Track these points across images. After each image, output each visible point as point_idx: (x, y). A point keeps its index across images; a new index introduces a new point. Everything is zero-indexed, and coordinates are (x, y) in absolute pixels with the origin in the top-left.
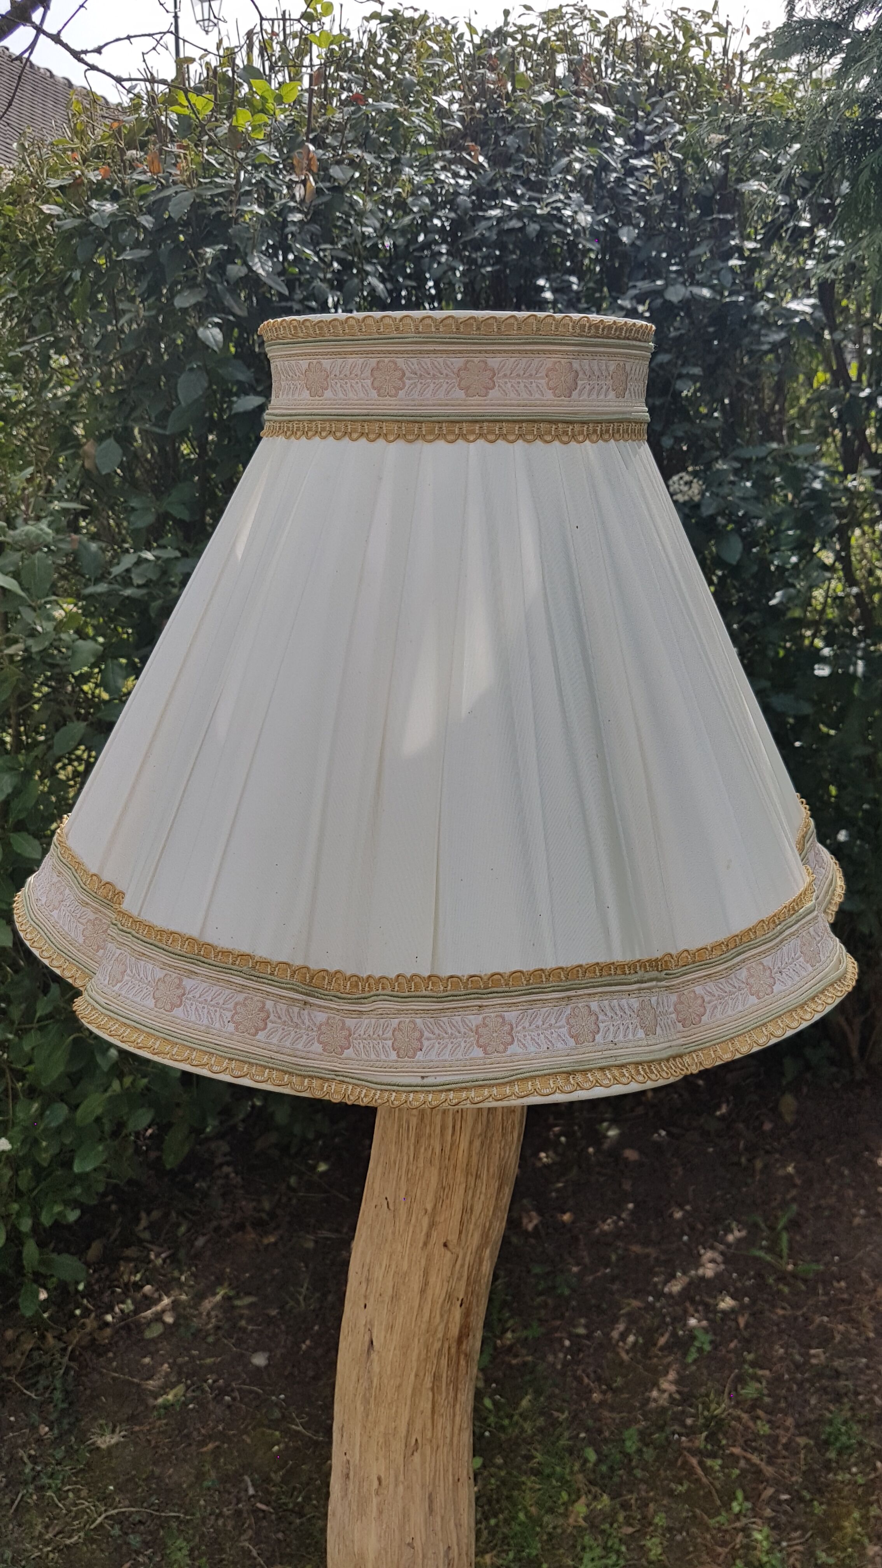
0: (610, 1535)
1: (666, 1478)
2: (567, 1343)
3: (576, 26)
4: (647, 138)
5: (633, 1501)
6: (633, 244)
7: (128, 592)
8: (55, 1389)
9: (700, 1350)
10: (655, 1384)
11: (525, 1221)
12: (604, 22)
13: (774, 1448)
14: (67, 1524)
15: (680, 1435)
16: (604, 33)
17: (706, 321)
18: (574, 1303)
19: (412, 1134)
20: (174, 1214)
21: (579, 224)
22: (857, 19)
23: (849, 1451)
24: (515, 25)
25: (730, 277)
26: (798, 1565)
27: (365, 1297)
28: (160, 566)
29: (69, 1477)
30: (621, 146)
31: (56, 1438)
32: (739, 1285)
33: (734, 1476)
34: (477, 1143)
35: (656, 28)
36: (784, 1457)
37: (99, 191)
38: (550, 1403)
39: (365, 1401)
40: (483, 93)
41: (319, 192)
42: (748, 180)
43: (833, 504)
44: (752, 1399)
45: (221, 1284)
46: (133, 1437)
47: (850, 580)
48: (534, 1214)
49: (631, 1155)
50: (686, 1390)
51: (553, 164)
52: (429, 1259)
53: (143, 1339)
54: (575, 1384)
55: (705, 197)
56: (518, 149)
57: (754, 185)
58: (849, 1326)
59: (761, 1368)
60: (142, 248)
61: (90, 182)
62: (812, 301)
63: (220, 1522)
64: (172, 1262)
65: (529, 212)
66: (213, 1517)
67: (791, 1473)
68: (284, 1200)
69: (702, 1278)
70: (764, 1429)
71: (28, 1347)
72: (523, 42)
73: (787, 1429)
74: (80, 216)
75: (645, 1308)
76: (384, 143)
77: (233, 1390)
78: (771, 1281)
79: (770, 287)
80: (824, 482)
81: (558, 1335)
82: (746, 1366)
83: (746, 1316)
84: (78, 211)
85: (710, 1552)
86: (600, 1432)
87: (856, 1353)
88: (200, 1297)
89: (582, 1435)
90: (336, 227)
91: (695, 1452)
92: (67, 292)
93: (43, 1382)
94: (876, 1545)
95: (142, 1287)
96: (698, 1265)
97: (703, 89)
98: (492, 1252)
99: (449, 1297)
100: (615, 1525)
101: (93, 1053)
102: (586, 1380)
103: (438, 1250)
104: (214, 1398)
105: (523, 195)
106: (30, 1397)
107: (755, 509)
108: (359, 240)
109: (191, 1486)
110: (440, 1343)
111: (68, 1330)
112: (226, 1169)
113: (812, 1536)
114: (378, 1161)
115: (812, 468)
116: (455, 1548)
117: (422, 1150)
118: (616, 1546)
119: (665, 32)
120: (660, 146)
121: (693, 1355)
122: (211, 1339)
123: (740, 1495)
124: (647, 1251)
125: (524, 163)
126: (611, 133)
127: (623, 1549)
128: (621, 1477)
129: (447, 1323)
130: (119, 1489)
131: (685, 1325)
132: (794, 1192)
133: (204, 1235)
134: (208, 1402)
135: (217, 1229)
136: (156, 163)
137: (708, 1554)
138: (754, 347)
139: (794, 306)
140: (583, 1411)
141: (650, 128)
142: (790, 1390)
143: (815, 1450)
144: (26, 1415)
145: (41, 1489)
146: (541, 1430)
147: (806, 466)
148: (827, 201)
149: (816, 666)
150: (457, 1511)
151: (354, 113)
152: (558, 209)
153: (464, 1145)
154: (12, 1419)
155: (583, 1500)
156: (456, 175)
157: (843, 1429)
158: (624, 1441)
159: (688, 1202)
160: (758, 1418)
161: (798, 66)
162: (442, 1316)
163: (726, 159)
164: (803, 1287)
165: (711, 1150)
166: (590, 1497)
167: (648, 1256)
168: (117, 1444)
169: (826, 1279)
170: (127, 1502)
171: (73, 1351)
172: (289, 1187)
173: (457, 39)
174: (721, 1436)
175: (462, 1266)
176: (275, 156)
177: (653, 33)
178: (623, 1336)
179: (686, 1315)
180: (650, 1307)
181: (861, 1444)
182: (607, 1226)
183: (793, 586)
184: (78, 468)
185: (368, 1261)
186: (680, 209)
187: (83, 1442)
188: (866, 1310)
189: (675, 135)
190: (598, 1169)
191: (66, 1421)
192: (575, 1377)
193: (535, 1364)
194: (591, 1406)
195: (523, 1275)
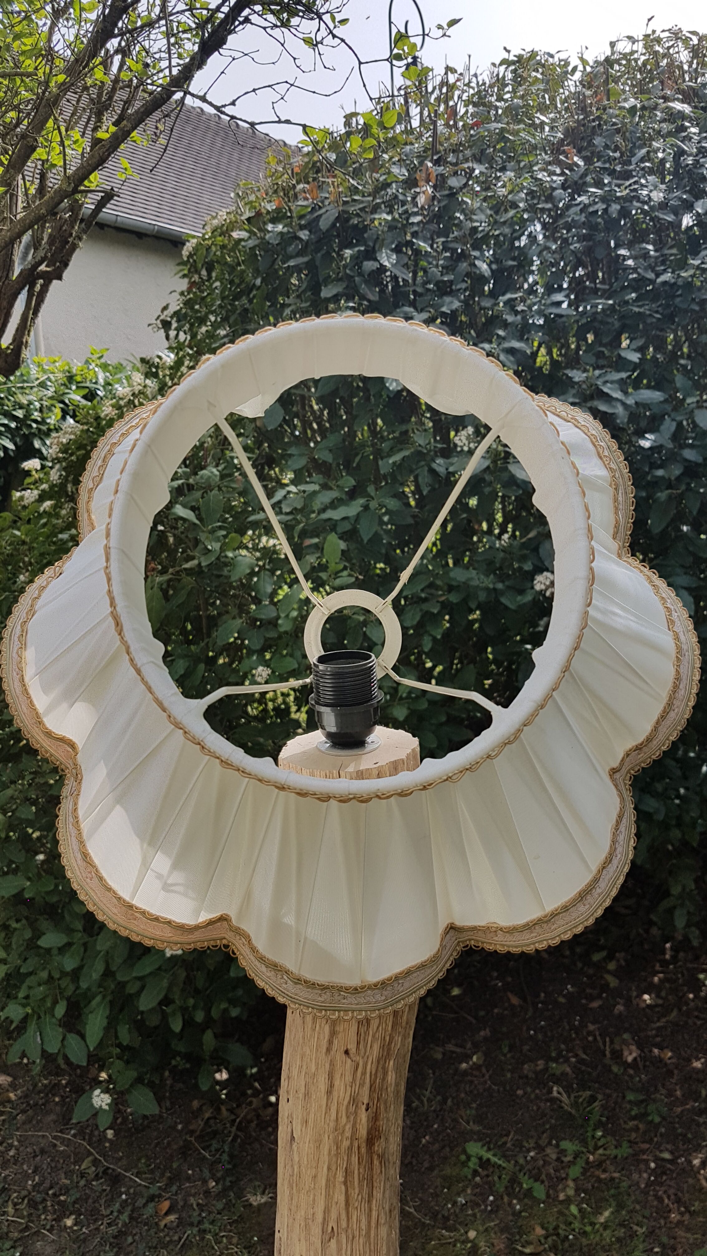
2: (653, 1165)
3: (670, 46)
6: (706, 213)
8: (224, 1152)
11: (626, 1053)
18: (663, 1130)
21: (654, 200)
24: (620, 53)
27: (288, 1092)
29: (225, 1226)
30: (696, 134)
31: (220, 1192)
37: (274, 217)
38: (631, 1217)
40: (582, 108)
41: (435, 199)
48: (633, 1048)
52: (332, 1064)
54: (655, 1203)
56: (607, 147)
60: (302, 256)
61: (268, 211)
65: (611, 195)
71: (207, 1115)
74: (259, 237)
81: (645, 1157)
84: (258, 234)
89: (656, 1250)
90: (454, 224)
93: (215, 1145)
99: (354, 1100)
102: (666, 1201)
103: (340, 1057)
105: (608, 183)
106: (204, 1156)
110: (348, 1143)
111: (239, 1105)
125: (610, 157)
126: (688, 125)
129: (354, 1124)
130: (262, 1241)
136: (316, 191)
140: (660, 1228)
144: (201, 1170)
145: (203, 1232)
146: (619, 1240)
151: (474, 135)
152: (635, 190)
154: (190, 1172)
156: (554, 173)
162: (348, 1117)
168: (266, 1203)
170: (266, 1252)
171: (240, 1123)
175: (364, 1073)
182: (703, 1063)
185: (288, 1060)
187: (240, 1198)
190: (696, 1013)
191: (228, 1179)
192: (657, 1197)
193: (621, 1181)
194: (668, 1225)
195: (620, 1100)
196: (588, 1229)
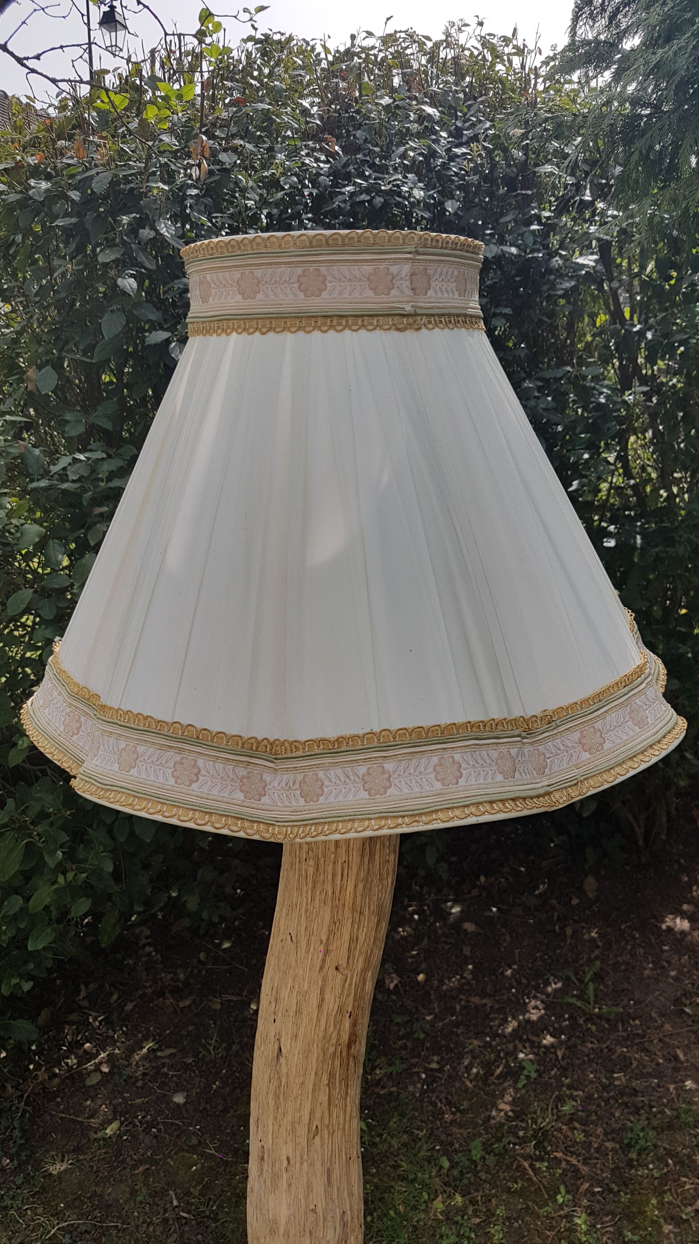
0: (462, 1225)
1: (505, 1179)
2: (423, 1076)
3: (407, 47)
4: (465, 132)
5: (479, 1198)
6: (456, 214)
7: (65, 486)
8: (14, 1128)
9: (528, 1077)
10: (495, 1106)
11: (388, 982)
12: (429, 44)
13: (588, 1152)
14: (27, 1236)
15: (515, 1144)
16: (429, 53)
17: (513, 272)
18: (428, 1045)
19: (310, 880)
20: (107, 986)
21: (414, 197)
22: (625, 40)
23: (646, 1152)
24: (360, 47)
25: (531, 238)
26: (609, 1242)
27: (274, 1013)
28: (91, 466)
29: (28, 1198)
30: (445, 138)
31: (16, 1168)
32: (556, 1025)
33: (557, 1175)
34: (360, 886)
35: (469, 49)
36: (597, 1159)
37: (35, 172)
38: (411, 1124)
39: (277, 1097)
40: (337, 98)
41: (211, 173)
42: (543, 164)
43: (614, 414)
44: (570, 1114)
45: (147, 1040)
46: (78, 1164)
47: (628, 474)
48: (394, 976)
49: (469, 927)
50: (518, 1109)
51: (393, 152)
52: (324, 980)
53: (85, 1086)
54: (430, 1108)
55: (511, 178)
56: (366, 141)
57: (548, 168)
58: (643, 1054)
59: (576, 1090)
60: (72, 217)
61: (29, 165)
62: (595, 257)
63: (151, 1229)
64: (106, 1024)
65: (375, 188)
66: (145, 1225)
67: (602, 1170)
68: (195, 971)
69: (528, 1021)
70: (580, 1137)
72: (366, 60)
73: (598, 1136)
74: (21, 192)
75: (484, 1046)
76: (260, 136)
77: (158, 1124)
78: (581, 1021)
79: (562, 246)
80: (608, 397)
81: (416, 1070)
82: (564, 1089)
83: (563, 1050)
84: (19, 188)
85: (540, 1234)
86: (452, 1144)
87: (650, 1075)
88: (131, 1051)
89: (438, 1148)
90: (224, 200)
91: (526, 1157)
92: (11, 252)
93: (4, 1123)
94: (670, 1224)
95: (83, 1044)
96: (525, 1011)
97: (507, 96)
98: (372, 974)
99: (340, 1009)
100: (466, 1217)
101: (42, 853)
102: (439, 1104)
103: (332, 972)
104: (143, 1131)
105: (370, 175)
107: (555, 417)
108: (243, 210)
109: (125, 1202)
110: (333, 1048)
111: (24, 1082)
112: (148, 949)
113: (619, 1219)
114: (283, 905)
115: (597, 386)
116: (349, 1212)
117: (318, 893)
118: (467, 1234)
119: (476, 53)
120: (475, 138)
121: (523, 1081)
122: (140, 1084)
123: (563, 1189)
124: (484, 1001)
125: (370, 150)
126: (438, 128)
127: (473, 1235)
128: (469, 1179)
129: (339, 1031)
130: (68, 1206)
131: (517, 1058)
132: (597, 952)
133: (131, 1002)
134: (139, 1134)
135: (141, 997)
136: (81, 150)
137: (539, 1237)
138: (552, 292)
139: (581, 261)
140: (438, 1128)
141: (467, 124)
142: (599, 1105)
143: (620, 1151)
145: (5, 1208)
146: (405, 1145)
147: (593, 384)
148: (604, 181)
149: (605, 540)
150: (349, 1183)
151: (236, 112)
152: (398, 186)
153: (350, 888)
155: (440, 1198)
156: (317, 160)
157: (641, 1134)
158: (470, 1151)
159: (515, 963)
160: (575, 1128)
161: (579, 78)
162: (335, 1026)
163: (526, 149)
164: (607, 1026)
165: (532, 921)
166: (445, 1196)
167: (485, 1005)
168: (66, 1170)
169: (624, 1018)
170: (75, 1216)
171: (28, 1096)
172: (200, 961)
173: (316, 56)
174: (546, 1144)
175: (350, 985)
176: (176, 145)
177: (467, 53)
178: (468, 1069)
179: (516, 1051)
180: (487, 1045)
181: (655, 1146)
182: (454, 982)
183: (586, 477)
184: (22, 390)
185: (276, 984)
186: (491, 186)
187: (38, 1170)
188: (656, 1041)
189: (486, 129)
190: (444, 939)
191: (23, 1154)
192: (430, 1102)
193: (399, 1094)
194: (444, 1125)
195: (387, 1024)
196: (377, 1139)
